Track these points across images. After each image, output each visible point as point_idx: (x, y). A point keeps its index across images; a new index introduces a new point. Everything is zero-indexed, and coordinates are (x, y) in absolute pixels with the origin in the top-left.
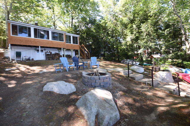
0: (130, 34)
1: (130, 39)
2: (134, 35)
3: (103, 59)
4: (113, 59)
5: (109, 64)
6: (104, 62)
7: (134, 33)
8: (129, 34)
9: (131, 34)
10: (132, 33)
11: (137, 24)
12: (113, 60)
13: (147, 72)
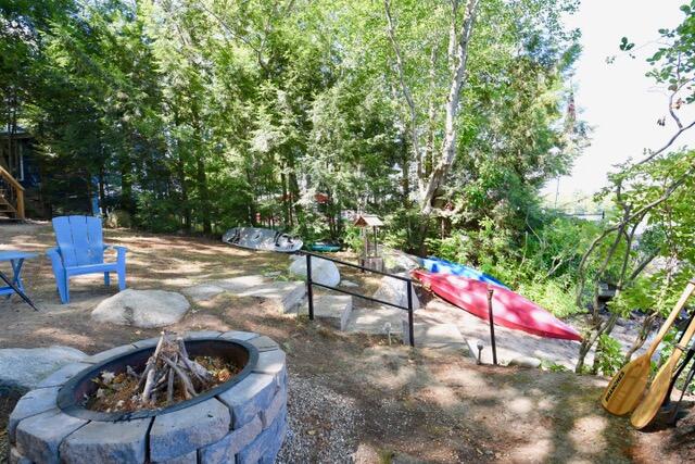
0: (268, 124)
1: (266, 145)
2: (283, 130)
3: (122, 223)
4: (178, 227)
5: (167, 253)
6: (133, 239)
7: (283, 121)
8: (264, 119)
9: (273, 123)
10: (275, 122)
11: (289, 90)
12: (181, 232)
13: (351, 280)
